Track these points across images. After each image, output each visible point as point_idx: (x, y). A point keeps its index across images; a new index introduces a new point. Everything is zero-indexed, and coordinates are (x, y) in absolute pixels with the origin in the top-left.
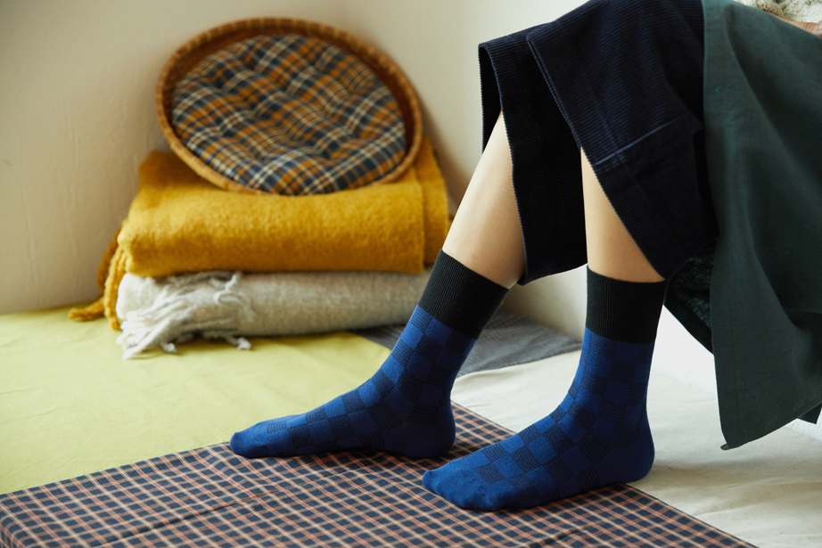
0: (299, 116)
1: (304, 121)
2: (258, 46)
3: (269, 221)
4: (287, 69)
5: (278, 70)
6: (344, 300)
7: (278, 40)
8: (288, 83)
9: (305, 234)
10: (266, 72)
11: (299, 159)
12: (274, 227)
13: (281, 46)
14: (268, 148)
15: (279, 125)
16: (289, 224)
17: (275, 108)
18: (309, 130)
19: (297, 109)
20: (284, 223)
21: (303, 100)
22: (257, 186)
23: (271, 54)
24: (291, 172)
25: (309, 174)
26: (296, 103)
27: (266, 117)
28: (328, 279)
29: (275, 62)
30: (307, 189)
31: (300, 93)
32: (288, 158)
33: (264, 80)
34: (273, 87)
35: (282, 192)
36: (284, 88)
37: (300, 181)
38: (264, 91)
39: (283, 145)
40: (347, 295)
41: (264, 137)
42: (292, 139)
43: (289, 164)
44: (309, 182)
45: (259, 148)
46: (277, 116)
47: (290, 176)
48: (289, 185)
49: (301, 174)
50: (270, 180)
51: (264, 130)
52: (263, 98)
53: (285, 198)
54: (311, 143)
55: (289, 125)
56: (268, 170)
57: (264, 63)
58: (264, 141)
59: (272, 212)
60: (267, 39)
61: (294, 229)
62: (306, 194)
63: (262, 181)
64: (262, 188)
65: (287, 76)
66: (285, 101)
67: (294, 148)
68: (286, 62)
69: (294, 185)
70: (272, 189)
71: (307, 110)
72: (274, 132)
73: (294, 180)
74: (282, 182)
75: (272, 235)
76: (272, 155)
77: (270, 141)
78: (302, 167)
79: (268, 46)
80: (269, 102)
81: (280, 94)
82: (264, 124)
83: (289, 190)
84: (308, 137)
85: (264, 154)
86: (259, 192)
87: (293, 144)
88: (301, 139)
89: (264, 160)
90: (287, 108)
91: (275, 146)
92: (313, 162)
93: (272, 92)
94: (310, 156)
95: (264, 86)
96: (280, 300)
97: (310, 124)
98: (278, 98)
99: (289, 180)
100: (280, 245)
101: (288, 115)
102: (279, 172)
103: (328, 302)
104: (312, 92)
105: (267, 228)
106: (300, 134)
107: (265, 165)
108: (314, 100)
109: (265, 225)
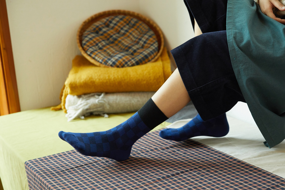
0: (123, 42)
1: (125, 43)
2: (110, 19)
3: (113, 76)
4: (119, 27)
5: (116, 27)
6: (138, 101)
7: (116, 17)
8: (120, 31)
9: (125, 80)
10: (113, 28)
11: (123, 56)
12: (115, 78)
13: (117, 19)
14: (113, 53)
15: (117, 45)
16: (120, 77)
17: (115, 39)
18: (127, 46)
19: (123, 39)
20: (118, 76)
21: (125, 36)
22: (110, 65)
23: (114, 22)
24: (121, 60)
25: (126, 60)
26: (123, 38)
27: (112, 43)
28: (133, 94)
29: (115, 24)
30: (126, 65)
31: (124, 34)
32: (119, 56)
33: (112, 31)
34: (115, 33)
35: (118, 67)
36: (119, 33)
37: (123, 63)
38: (112, 34)
39: (118, 51)
40: (139, 99)
41: (112, 49)
42: (121, 49)
43: (120, 58)
44: (126, 63)
45: (110, 53)
46: (116, 42)
47: (120, 61)
48: (120, 64)
49: (124, 61)
50: (114, 63)
51: (112, 47)
52: (111, 36)
53: (119, 69)
54: (127, 51)
55: (120, 45)
56: (113, 60)
57: (112, 25)
59: (114, 73)
60: (113, 17)
61: (121, 78)
62: (126, 67)
63: (111, 63)
64: (111, 66)
65: (119, 29)
66: (119, 37)
67: (122, 52)
68: (119, 24)
69: (122, 64)
70: (114, 66)
71: (126, 40)
72: (115, 47)
73: (121, 63)
74: (118, 63)
75: (114, 80)
76: (114, 55)
77: (114, 50)
78: (124, 58)
79: (113, 19)
81: (117, 35)
82: (112, 45)
83: (120, 66)
84: (126, 48)
85: (112, 54)
86: (110, 67)
87: (121, 51)
88: (124, 49)
89: (112, 57)
90: (119, 39)
91: (115, 52)
92: (128, 57)
93: (114, 34)
94: (127, 55)
95: (112, 33)
96: (117, 101)
97: (127, 44)
98: (117, 36)
99: (120, 63)
100: (117, 83)
101: (120, 42)
102: (117, 60)
103: (133, 102)
104: (128, 34)
105: (113, 78)
106: (124, 48)
107: (112, 58)
108: (128, 37)
109: (112, 77)
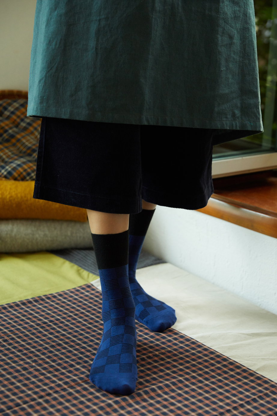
0: (24, 141)
1: (27, 143)
2: (5, 104)
3: (9, 193)
4: (18, 117)
5: (14, 117)
6: (45, 235)
7: (15, 101)
8: (19, 124)
9: (27, 200)
10: (8, 118)
11: (24, 163)
12: (11, 197)
13: (16, 105)
14: (8, 157)
15: (14, 145)
16: (19, 195)
17: (12, 136)
18: (29, 148)
19: (23, 137)
20: (17, 194)
21: (27, 132)
22: (3, 176)
23: (11, 109)
24: (20, 169)
25: (29, 170)
26: (23, 134)
27: (7, 141)
28: (37, 223)
29: (13, 113)
30: (28, 178)
31: (25, 129)
32: (19, 163)
33: (7, 122)
34: (11, 125)
35: (15, 179)
36: (17, 126)
37: (24, 174)
38: (7, 128)
39: (16, 155)
40: (47, 233)
41: (7, 151)
42: (20, 152)
43: (19, 165)
44: (29, 174)
45: (4, 157)
46: (13, 141)
47: (19, 171)
48: (19, 175)
49: (25, 170)
50: (9, 173)
51: (7, 148)
52: (6, 131)
53: (17, 182)
54: (30, 155)
55: (19, 145)
56: (9, 168)
57: (7, 113)
58: (7, 153)
59: (11, 189)
60: (9, 101)
61: (22, 197)
62: (27, 180)
63: (5, 173)
64: (6, 177)
65: (18, 120)
66: (17, 133)
67: (22, 157)
68: (18, 113)
69: (22, 176)
70: (10, 178)
71: (29, 138)
72: (12, 149)
73: (21, 173)
74: (15, 174)
75: (10, 201)
76: (10, 160)
77: (10, 153)
78: (25, 167)
79: (10, 105)
80: (9, 133)
81: (15, 129)
82: (6, 145)
83: (19, 178)
84: (29, 151)
85: (7, 159)
86: (4, 179)
87: (21, 155)
88: (25, 152)
89: (6, 163)
90: (18, 136)
91: (12, 156)
92: (31, 164)
93: (11, 128)
94: (30, 161)
95: (7, 125)
96: (13, 234)
97: (29, 145)
98: (14, 131)
99: (19, 173)
100: (14, 205)
101: (19, 140)
102: (14, 169)
103: (37, 236)
104: (31, 129)
105: (8, 197)
106: (25, 150)
107: (7, 165)
108: (32, 133)
109: (7, 195)
